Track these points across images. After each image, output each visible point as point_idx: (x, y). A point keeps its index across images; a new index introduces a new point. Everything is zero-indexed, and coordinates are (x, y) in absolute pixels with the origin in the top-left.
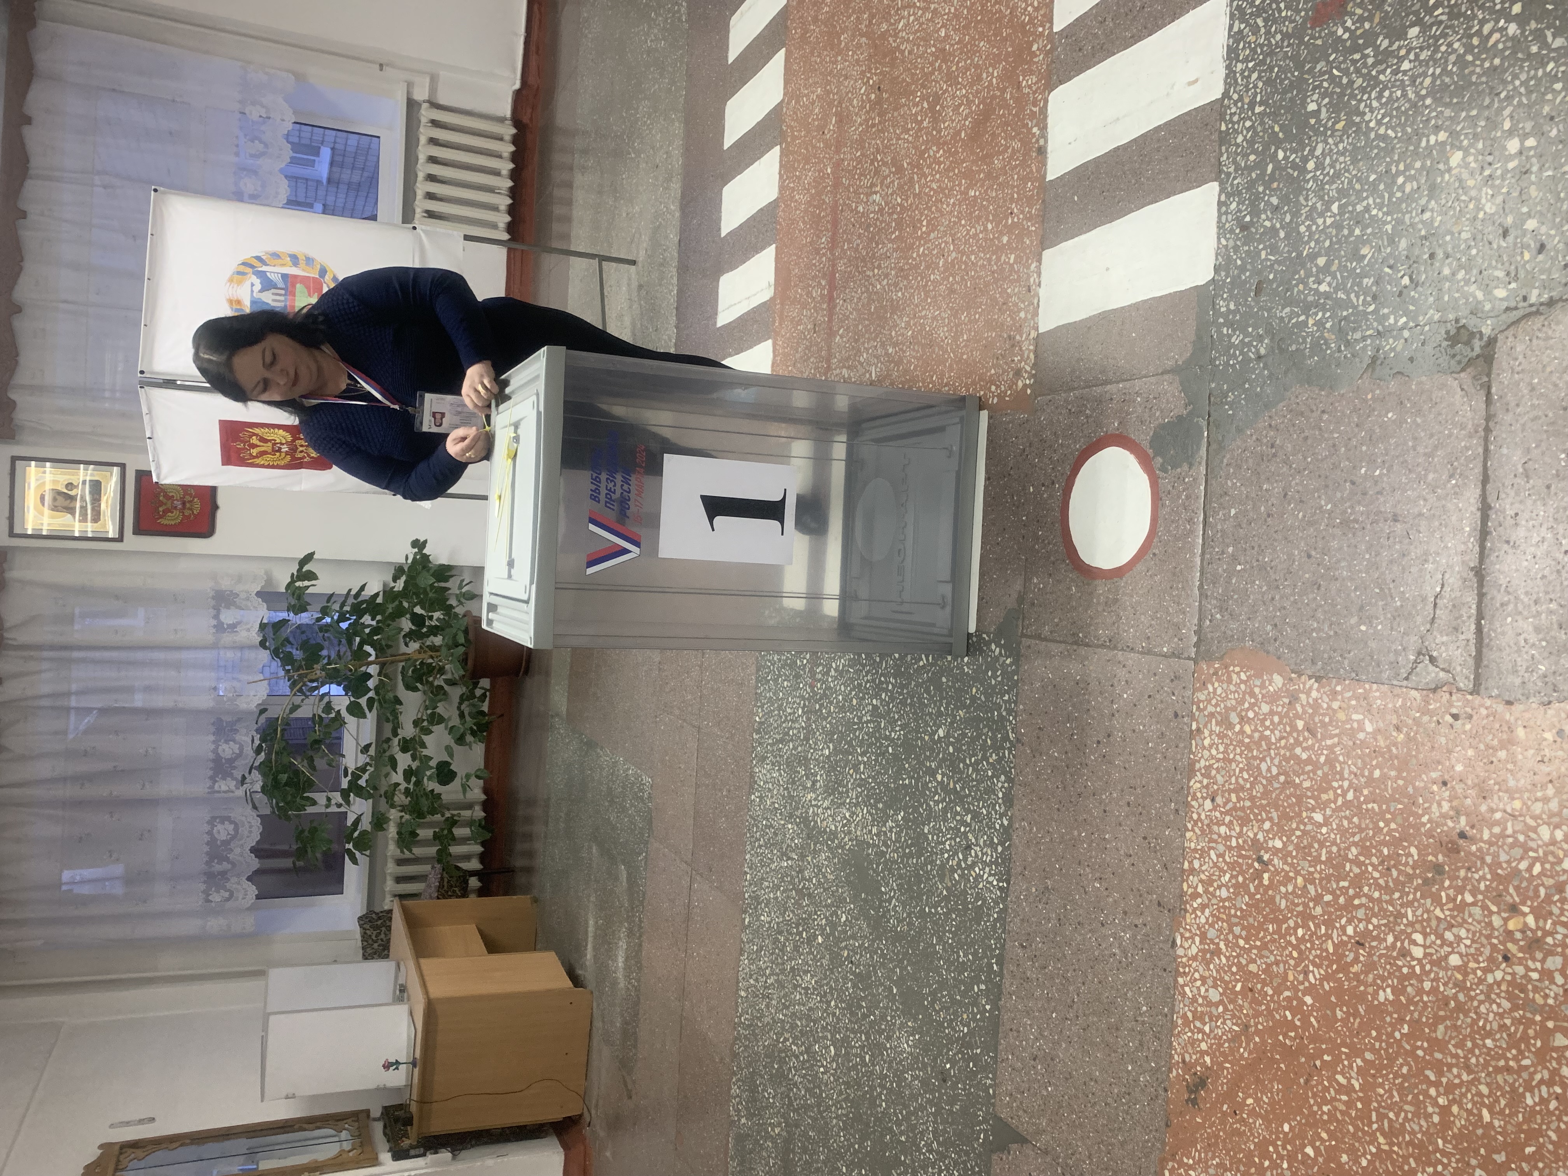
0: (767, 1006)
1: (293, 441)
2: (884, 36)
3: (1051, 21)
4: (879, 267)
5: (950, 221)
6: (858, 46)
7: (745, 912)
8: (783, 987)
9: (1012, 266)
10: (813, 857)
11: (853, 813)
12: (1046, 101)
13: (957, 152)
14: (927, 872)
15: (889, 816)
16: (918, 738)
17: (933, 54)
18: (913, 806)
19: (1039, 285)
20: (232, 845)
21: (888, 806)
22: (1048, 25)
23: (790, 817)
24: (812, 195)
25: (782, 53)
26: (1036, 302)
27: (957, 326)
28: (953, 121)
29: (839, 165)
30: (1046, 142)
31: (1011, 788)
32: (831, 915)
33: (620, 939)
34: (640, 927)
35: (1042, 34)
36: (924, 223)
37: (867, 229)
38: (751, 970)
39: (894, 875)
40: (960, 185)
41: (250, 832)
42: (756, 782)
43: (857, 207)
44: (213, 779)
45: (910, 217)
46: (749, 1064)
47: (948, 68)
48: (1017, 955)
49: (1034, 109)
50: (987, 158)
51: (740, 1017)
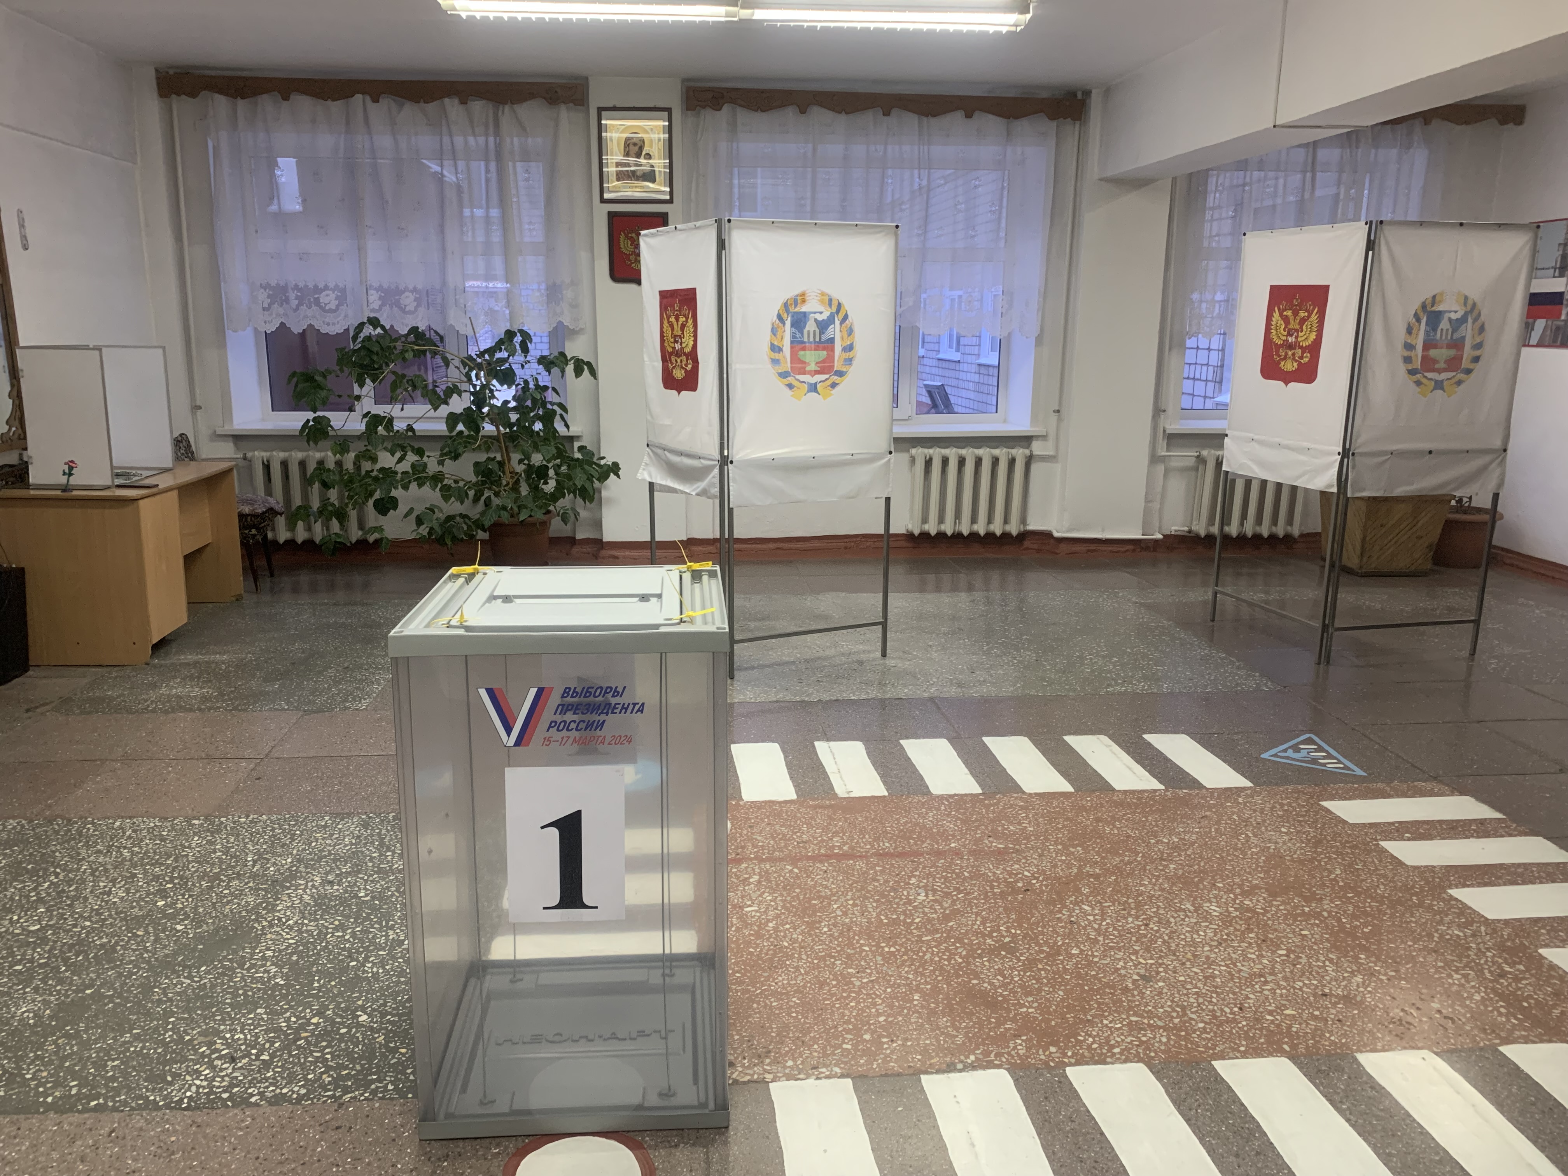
0: (99, 852)
1: (685, 354)
2: (1078, 890)
3: (1078, 1063)
4: (855, 905)
5: (892, 976)
6: (1069, 866)
7: (206, 819)
8: (115, 868)
9: (840, 1046)
10: (251, 888)
11: (291, 928)
12: (999, 1067)
13: (958, 976)
14: (214, 1015)
15: (281, 967)
16: (361, 992)
17: (1055, 943)
18: (287, 995)
19: (818, 1079)
20: (314, 307)
21: (293, 965)
22: (1073, 1061)
23: (299, 861)
24: (931, 829)
25: (1068, 788)
26: (801, 1076)
27: (787, 994)
28: (988, 970)
29: (957, 854)
30: (960, 1071)
31: (290, 1102)
32: (185, 913)
33: (201, 688)
34: (210, 709)
35: (1065, 1055)
36: (892, 949)
37: (893, 889)
38: (141, 830)
39: (216, 979)
40: (927, 983)
41: (328, 324)
42: (342, 820)
43: (915, 876)
44: (379, 289)
45: (900, 933)
46: (37, 837)
47: (1040, 961)
48: (102, 1128)
49: (992, 1055)
50: (950, 1009)
51: (93, 823)
